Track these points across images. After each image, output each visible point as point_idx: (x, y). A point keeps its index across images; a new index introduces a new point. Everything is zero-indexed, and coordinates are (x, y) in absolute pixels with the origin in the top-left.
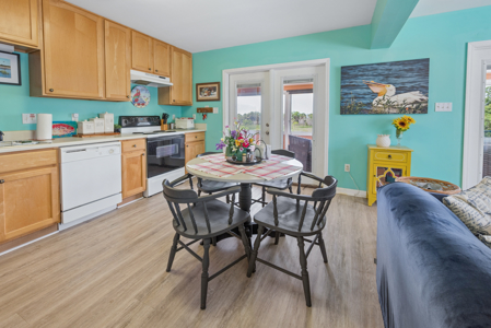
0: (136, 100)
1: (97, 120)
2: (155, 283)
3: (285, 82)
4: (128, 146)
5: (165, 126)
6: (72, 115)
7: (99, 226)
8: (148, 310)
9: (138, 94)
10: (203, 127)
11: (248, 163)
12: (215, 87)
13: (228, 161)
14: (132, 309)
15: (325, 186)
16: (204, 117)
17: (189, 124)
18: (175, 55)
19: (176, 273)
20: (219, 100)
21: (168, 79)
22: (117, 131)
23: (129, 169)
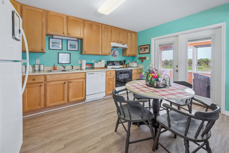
0: (113, 55)
1: (99, 63)
2: (109, 134)
3: (189, 41)
4: (108, 73)
5: (125, 66)
6: (92, 61)
7: (97, 104)
8: (104, 146)
9: (114, 52)
10: (141, 66)
11: (157, 87)
12: (148, 47)
13: (146, 85)
14: (99, 142)
15: (210, 111)
16: (142, 62)
17: (135, 65)
18: (129, 34)
19: (118, 133)
20: (149, 53)
21: (126, 45)
22: (106, 67)
23: (108, 83)
